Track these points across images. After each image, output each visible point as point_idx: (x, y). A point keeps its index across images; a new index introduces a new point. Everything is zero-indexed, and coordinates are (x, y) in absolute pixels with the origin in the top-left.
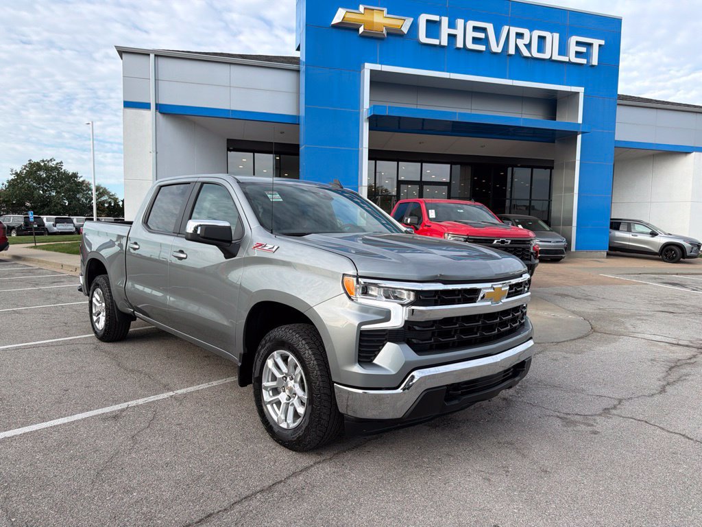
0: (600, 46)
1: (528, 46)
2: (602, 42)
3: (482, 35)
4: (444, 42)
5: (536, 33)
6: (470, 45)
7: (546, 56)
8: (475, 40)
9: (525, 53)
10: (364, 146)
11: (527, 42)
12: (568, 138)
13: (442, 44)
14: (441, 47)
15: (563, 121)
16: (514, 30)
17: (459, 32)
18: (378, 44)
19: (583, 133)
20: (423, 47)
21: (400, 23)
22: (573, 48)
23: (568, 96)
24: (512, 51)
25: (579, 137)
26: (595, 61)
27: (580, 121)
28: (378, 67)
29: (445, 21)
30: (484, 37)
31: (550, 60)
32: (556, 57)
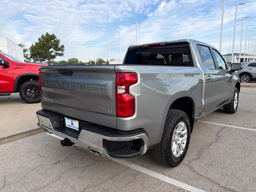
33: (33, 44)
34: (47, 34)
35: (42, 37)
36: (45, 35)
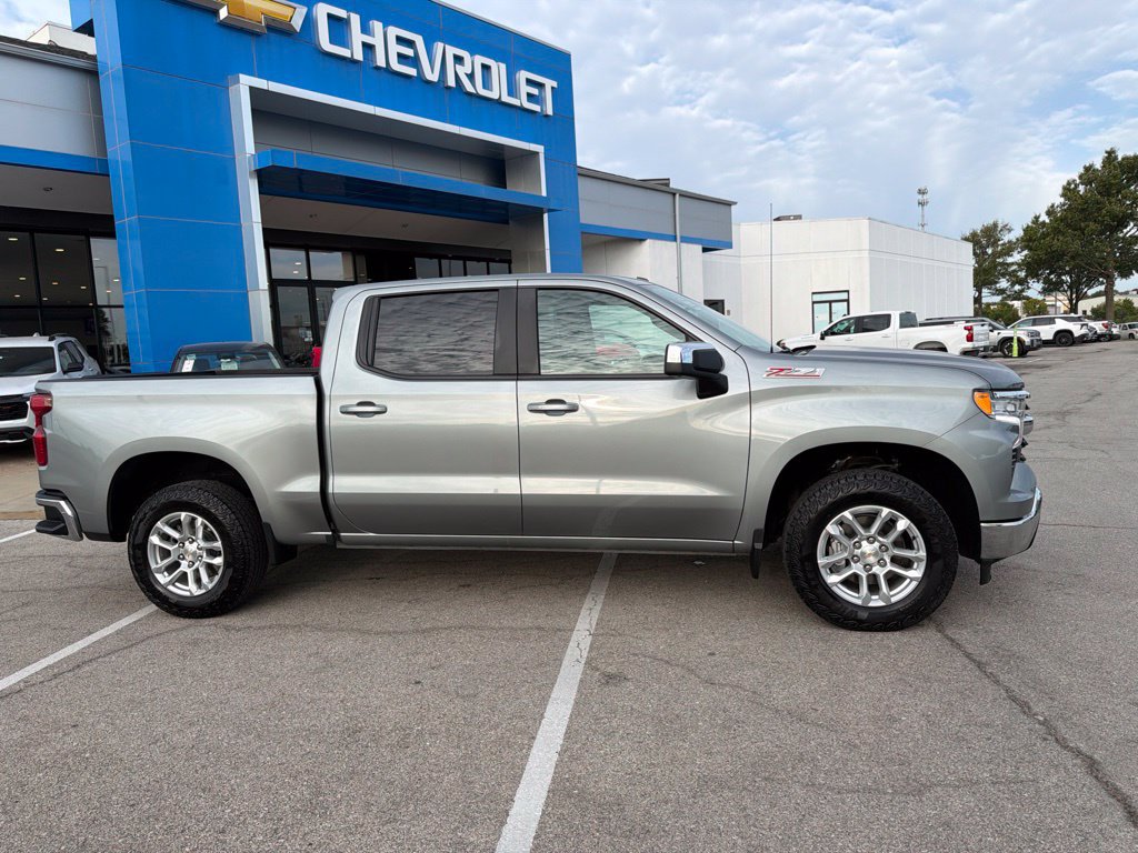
0: (552, 88)
1: (471, 76)
2: (555, 84)
3: (409, 52)
4: (359, 56)
5: (480, 60)
6: (396, 66)
7: (494, 95)
8: (402, 58)
9: (469, 88)
10: (254, 220)
11: (469, 72)
12: (530, 216)
13: (355, 57)
14: (353, 61)
15: (518, 191)
16: (451, 51)
17: (377, 41)
18: (252, 43)
19: (549, 211)
20: (327, 58)
21: (287, 12)
22: (525, 89)
23: (522, 156)
24: (451, 82)
25: (546, 216)
26: (550, 111)
27: (544, 194)
28: (262, 84)
29: (355, 20)
30: (412, 55)
31: (499, 102)
32: (506, 98)
33: (1037, 218)
34: (1110, 156)
35: (1080, 177)
36: (1098, 166)
